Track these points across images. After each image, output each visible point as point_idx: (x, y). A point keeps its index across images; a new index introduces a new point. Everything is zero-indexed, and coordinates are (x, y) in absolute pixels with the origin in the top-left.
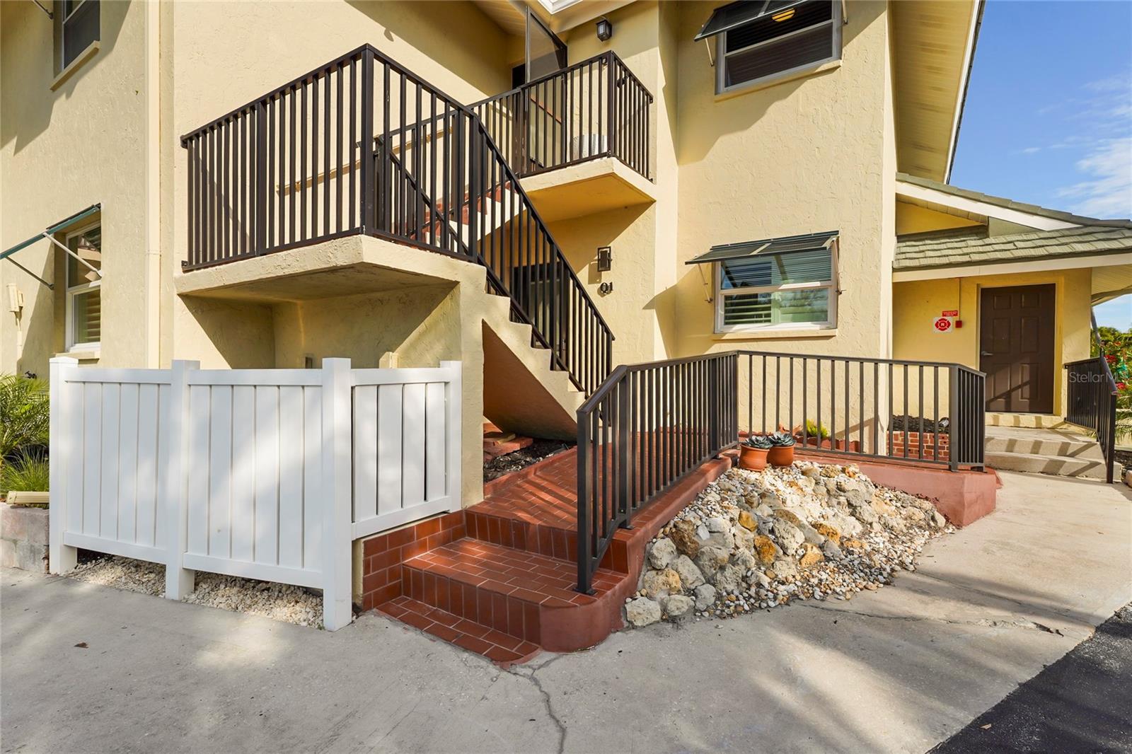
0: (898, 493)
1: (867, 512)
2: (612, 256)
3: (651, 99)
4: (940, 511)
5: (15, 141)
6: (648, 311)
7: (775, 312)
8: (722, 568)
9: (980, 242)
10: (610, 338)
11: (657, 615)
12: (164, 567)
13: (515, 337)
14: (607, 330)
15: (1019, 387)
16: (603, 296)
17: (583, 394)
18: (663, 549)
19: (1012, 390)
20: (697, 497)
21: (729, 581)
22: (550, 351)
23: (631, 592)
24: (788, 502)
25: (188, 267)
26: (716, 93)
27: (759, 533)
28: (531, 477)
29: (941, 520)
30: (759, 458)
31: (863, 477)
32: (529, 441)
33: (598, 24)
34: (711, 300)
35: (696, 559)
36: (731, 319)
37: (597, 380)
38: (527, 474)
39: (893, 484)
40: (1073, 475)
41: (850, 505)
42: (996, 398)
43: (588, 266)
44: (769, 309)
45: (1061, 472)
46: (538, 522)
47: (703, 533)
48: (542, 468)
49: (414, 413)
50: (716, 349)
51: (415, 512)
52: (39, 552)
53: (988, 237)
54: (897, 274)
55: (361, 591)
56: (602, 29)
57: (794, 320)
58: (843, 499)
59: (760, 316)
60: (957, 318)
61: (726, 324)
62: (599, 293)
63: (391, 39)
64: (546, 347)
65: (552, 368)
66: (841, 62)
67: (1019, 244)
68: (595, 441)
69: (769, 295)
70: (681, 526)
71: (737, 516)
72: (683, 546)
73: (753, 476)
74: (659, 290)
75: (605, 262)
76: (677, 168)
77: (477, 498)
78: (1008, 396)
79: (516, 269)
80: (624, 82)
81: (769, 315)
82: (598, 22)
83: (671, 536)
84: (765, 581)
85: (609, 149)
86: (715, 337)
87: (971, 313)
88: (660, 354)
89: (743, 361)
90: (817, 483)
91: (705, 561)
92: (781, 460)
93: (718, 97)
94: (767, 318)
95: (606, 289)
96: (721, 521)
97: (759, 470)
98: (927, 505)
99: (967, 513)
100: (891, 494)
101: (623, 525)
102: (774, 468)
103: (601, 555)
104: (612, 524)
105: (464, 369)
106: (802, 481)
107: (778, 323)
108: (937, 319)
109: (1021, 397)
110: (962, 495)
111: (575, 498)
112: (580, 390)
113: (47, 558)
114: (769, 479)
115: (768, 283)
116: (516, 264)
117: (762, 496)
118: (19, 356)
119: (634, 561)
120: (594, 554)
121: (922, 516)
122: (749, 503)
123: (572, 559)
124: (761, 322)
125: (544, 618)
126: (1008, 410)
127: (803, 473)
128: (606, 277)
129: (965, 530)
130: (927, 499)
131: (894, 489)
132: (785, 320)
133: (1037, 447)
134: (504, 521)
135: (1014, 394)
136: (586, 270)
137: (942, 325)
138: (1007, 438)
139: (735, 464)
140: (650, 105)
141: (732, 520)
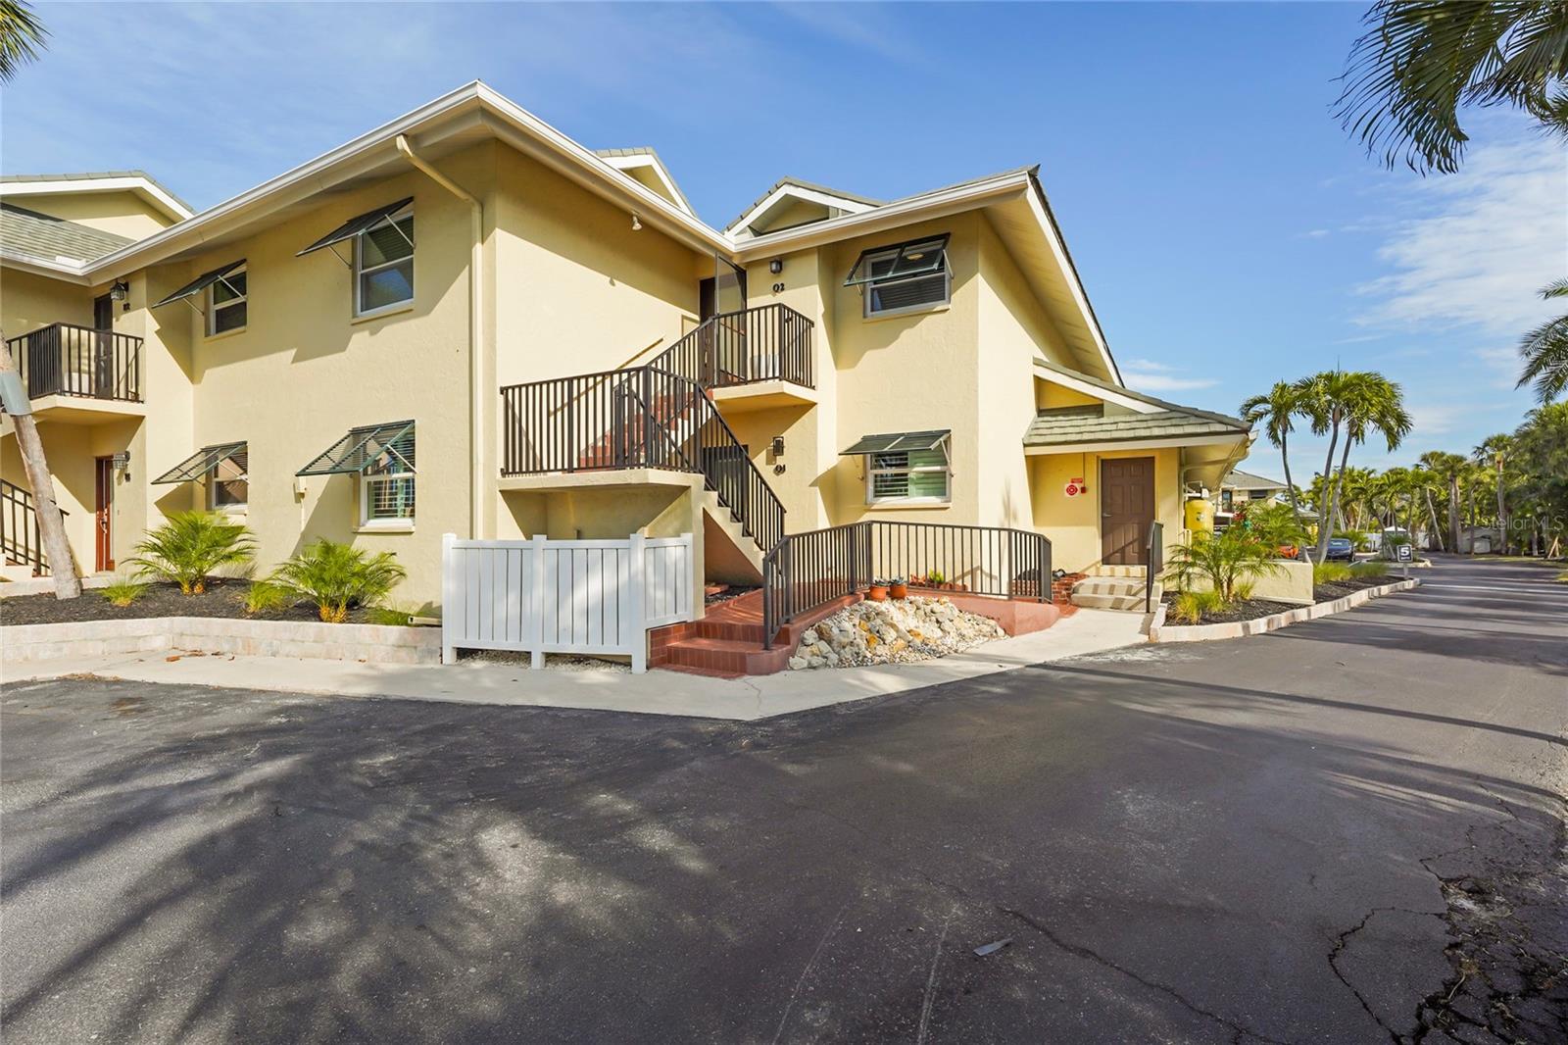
0: (975, 615)
1: (947, 625)
2: (785, 444)
3: (813, 324)
4: (1000, 626)
5: (293, 352)
6: (812, 488)
7: (911, 488)
8: (844, 647)
9: (1096, 421)
10: (783, 511)
11: (806, 665)
12: (529, 653)
13: (721, 516)
14: (779, 505)
15: (1131, 543)
16: (778, 475)
17: (764, 552)
18: (810, 635)
19: (1126, 546)
20: (835, 614)
21: (847, 653)
22: (741, 524)
23: (792, 654)
24: (894, 619)
25: (505, 473)
26: (865, 317)
27: (871, 632)
28: (731, 606)
29: (1001, 632)
30: (881, 593)
31: (951, 605)
32: (725, 588)
33: (772, 262)
34: (863, 478)
35: (829, 643)
36: (878, 493)
37: (774, 540)
38: (728, 605)
39: (972, 609)
40: (1130, 609)
41: (938, 621)
42: (1114, 553)
43: (764, 452)
44: (906, 485)
45: (1123, 606)
46: (741, 624)
47: (835, 631)
48: (738, 601)
49: (670, 561)
50: (867, 517)
51: (671, 620)
52: (436, 652)
53: (1103, 416)
54: (1027, 448)
55: (649, 657)
56: (774, 267)
57: (926, 495)
58: (934, 619)
59: (901, 491)
60: (1082, 485)
61: (876, 496)
62: (774, 472)
63: (613, 285)
64: (739, 521)
65: (743, 535)
66: (950, 306)
67: (1121, 426)
68: (772, 586)
69: (906, 474)
70: (822, 626)
71: (857, 624)
72: (822, 635)
73: (874, 604)
74: (821, 470)
75: (779, 448)
76: (835, 372)
77: (702, 616)
78: (1122, 550)
79: (705, 449)
80: (791, 319)
81: (906, 490)
82: (771, 261)
83: (816, 630)
84: (869, 655)
85: (780, 374)
86: (867, 507)
87: (1093, 480)
88: (824, 523)
89: (876, 528)
90: (918, 609)
91: (835, 644)
92: (897, 594)
93: (866, 320)
94: (905, 493)
95: (780, 470)
96: (847, 625)
97: (881, 600)
98: (992, 622)
99: (1017, 628)
100: (969, 616)
101: (788, 622)
102: (892, 599)
103: (776, 633)
104: (782, 620)
105: (694, 537)
106: (908, 607)
107: (913, 496)
108: (1067, 486)
109: (1132, 552)
110: (1014, 615)
111: (762, 615)
112: (762, 549)
113: (441, 655)
114: (886, 606)
115: (905, 465)
116: (704, 446)
117: (877, 614)
118: (303, 528)
119: (793, 639)
120: (773, 632)
121: (989, 629)
122: (869, 618)
123: (761, 642)
124: (901, 495)
125: (748, 659)
126: (1123, 564)
127: (911, 603)
128: (780, 461)
129: (1015, 638)
130: (993, 618)
131: (973, 613)
132: (918, 495)
133: (1112, 589)
134: (720, 625)
135: (1127, 549)
136: (763, 455)
137: (1072, 491)
138: (1108, 584)
139: (866, 598)
140: (812, 329)
141: (854, 625)
